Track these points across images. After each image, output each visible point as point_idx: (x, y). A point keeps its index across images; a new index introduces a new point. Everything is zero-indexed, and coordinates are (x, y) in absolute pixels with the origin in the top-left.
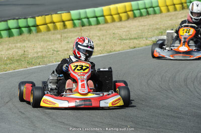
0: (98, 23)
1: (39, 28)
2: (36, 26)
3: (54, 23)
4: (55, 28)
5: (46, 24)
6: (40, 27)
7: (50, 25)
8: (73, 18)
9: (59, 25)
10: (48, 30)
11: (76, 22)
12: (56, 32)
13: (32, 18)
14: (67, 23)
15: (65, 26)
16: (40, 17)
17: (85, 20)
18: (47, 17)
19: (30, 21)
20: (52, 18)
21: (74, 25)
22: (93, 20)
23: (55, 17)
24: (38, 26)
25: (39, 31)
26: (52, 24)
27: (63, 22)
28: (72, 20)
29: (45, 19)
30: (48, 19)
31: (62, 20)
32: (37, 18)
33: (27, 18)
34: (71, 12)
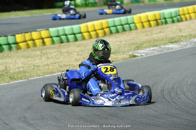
0: (76, 40)
2: (16, 43)
3: (33, 40)
4: (35, 45)
5: (26, 41)
6: (20, 44)
7: (30, 43)
8: (52, 35)
9: (38, 42)
10: (28, 46)
11: (55, 39)
12: (36, 48)
13: (12, 35)
14: (46, 40)
15: (44, 43)
16: (20, 35)
17: (63, 37)
18: (26, 34)
19: (11, 39)
20: (31, 35)
21: (53, 42)
22: (71, 37)
23: (35, 35)
24: (18, 43)
25: (19, 48)
26: (32, 42)
27: (42, 39)
28: (51, 37)
29: (25, 36)
30: (28, 36)
31: (41, 37)
32: (17, 35)
33: (7, 36)
34: (50, 29)
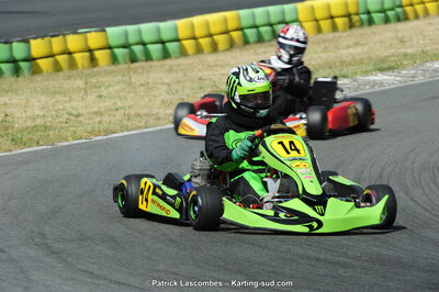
0: (166, 55)
1: (37, 64)
2: (30, 59)
3: (70, 53)
4: (72, 64)
5: (53, 56)
6: (39, 61)
7: (62, 59)
8: (112, 43)
9: (80, 58)
10: (57, 68)
11: (118, 51)
12: (75, 72)
13: (22, 41)
14: (97, 53)
15: (93, 60)
16: (39, 40)
17: (138, 49)
18: (54, 40)
19: (19, 50)
20: (65, 42)
21: (114, 60)
22: (155, 49)
23: (73, 41)
24: (34, 59)
25: (36, 71)
26: (66, 56)
27: (90, 51)
28: (110, 48)
29: (50, 44)
30: (57, 44)
31: (88, 46)
32: (32, 42)
33: (11, 43)
34: (108, 29)
